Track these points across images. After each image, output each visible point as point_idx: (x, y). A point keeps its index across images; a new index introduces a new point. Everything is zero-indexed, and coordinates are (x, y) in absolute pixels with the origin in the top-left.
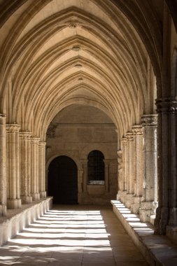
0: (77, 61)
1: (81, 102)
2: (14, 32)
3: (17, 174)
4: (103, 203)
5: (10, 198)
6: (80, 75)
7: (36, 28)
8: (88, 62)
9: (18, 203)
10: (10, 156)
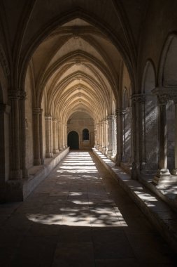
0: (79, 94)
1: (80, 111)
2: (54, 82)
3: (57, 140)
4: (89, 149)
5: (54, 149)
6: (80, 100)
7: (64, 80)
8: (83, 95)
9: (57, 151)
10: (54, 133)
